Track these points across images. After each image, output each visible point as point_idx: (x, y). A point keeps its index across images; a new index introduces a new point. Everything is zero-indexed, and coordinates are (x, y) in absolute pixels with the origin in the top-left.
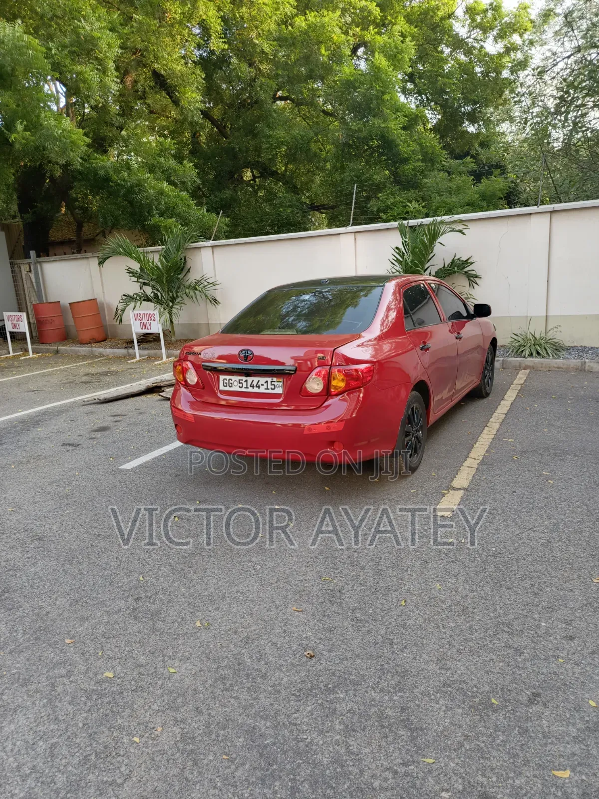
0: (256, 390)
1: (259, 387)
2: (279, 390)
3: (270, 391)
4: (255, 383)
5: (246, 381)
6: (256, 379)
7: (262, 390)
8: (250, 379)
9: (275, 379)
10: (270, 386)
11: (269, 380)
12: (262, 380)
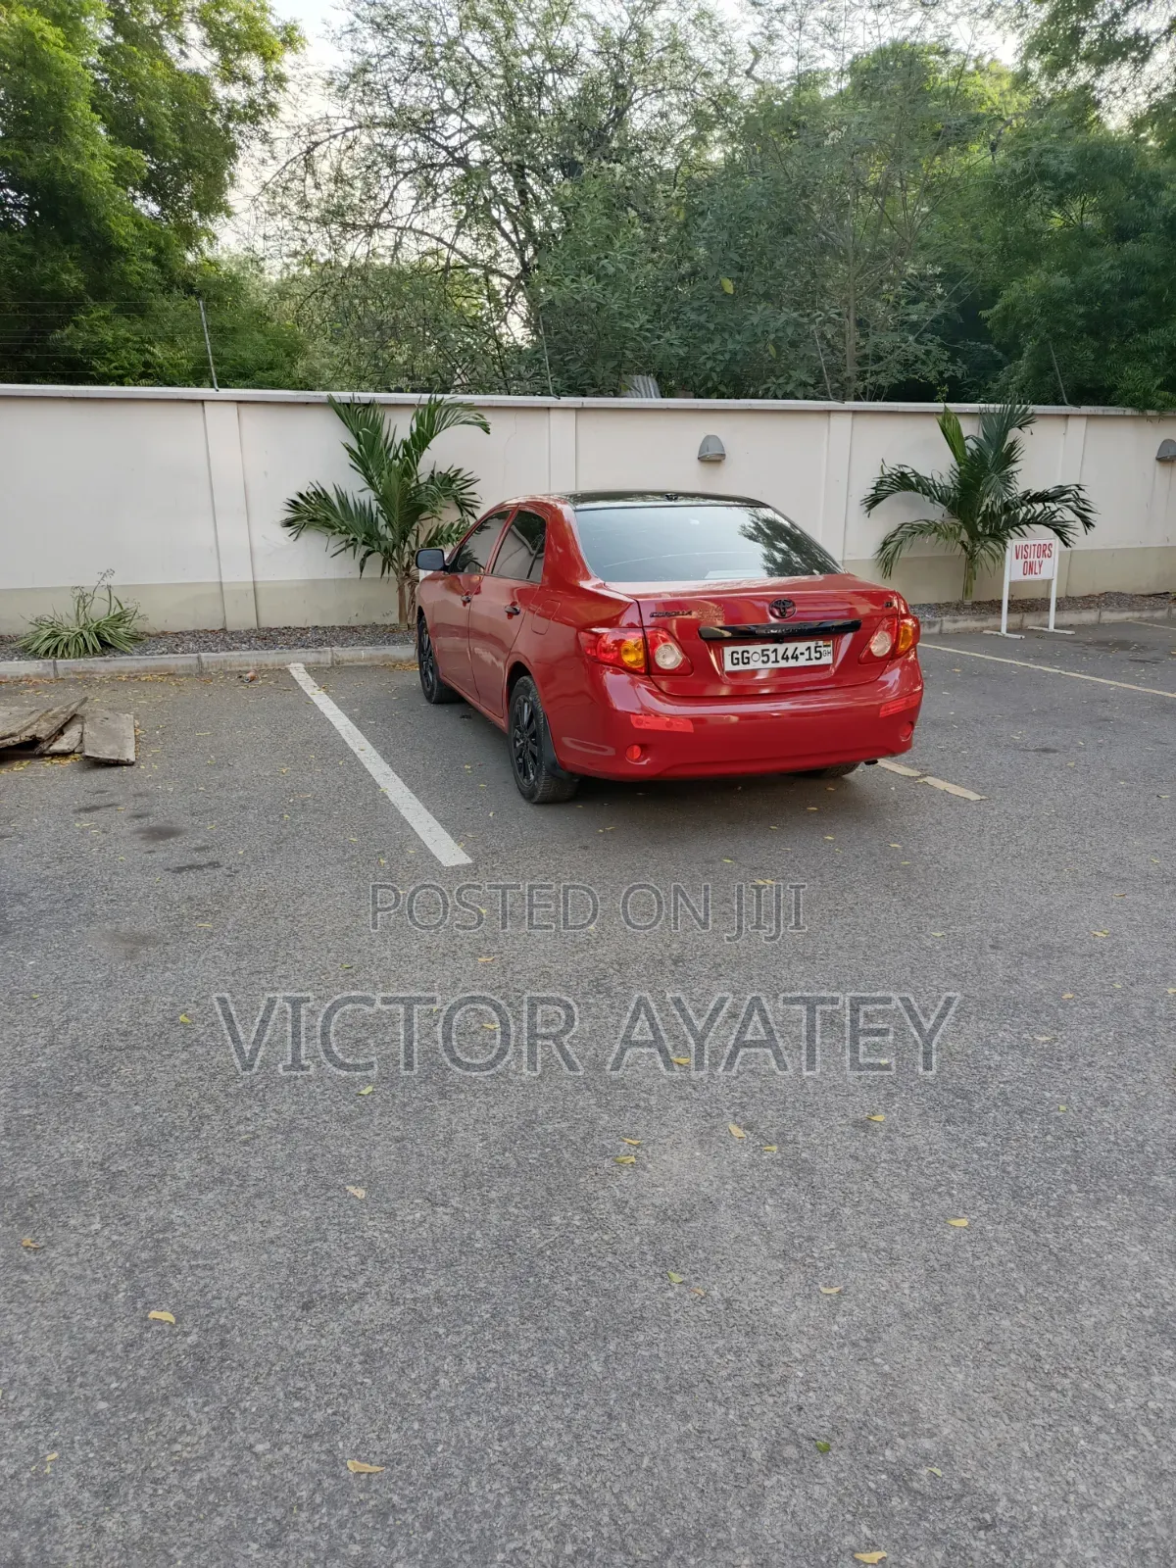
0: (792, 663)
1: (797, 658)
2: (827, 660)
3: (814, 662)
4: (790, 653)
5: (775, 650)
6: (791, 647)
7: (802, 662)
8: (781, 648)
9: (821, 643)
10: (813, 655)
11: (812, 644)
12: (802, 646)
